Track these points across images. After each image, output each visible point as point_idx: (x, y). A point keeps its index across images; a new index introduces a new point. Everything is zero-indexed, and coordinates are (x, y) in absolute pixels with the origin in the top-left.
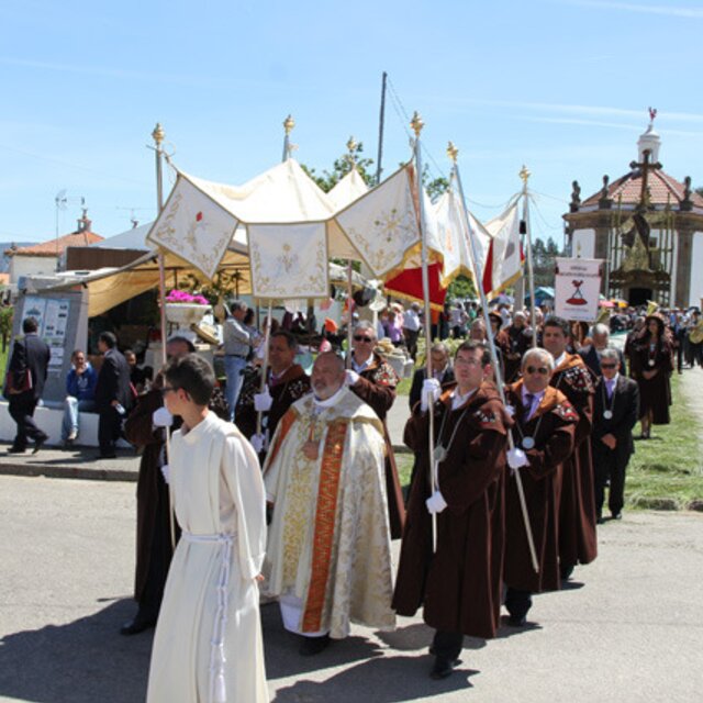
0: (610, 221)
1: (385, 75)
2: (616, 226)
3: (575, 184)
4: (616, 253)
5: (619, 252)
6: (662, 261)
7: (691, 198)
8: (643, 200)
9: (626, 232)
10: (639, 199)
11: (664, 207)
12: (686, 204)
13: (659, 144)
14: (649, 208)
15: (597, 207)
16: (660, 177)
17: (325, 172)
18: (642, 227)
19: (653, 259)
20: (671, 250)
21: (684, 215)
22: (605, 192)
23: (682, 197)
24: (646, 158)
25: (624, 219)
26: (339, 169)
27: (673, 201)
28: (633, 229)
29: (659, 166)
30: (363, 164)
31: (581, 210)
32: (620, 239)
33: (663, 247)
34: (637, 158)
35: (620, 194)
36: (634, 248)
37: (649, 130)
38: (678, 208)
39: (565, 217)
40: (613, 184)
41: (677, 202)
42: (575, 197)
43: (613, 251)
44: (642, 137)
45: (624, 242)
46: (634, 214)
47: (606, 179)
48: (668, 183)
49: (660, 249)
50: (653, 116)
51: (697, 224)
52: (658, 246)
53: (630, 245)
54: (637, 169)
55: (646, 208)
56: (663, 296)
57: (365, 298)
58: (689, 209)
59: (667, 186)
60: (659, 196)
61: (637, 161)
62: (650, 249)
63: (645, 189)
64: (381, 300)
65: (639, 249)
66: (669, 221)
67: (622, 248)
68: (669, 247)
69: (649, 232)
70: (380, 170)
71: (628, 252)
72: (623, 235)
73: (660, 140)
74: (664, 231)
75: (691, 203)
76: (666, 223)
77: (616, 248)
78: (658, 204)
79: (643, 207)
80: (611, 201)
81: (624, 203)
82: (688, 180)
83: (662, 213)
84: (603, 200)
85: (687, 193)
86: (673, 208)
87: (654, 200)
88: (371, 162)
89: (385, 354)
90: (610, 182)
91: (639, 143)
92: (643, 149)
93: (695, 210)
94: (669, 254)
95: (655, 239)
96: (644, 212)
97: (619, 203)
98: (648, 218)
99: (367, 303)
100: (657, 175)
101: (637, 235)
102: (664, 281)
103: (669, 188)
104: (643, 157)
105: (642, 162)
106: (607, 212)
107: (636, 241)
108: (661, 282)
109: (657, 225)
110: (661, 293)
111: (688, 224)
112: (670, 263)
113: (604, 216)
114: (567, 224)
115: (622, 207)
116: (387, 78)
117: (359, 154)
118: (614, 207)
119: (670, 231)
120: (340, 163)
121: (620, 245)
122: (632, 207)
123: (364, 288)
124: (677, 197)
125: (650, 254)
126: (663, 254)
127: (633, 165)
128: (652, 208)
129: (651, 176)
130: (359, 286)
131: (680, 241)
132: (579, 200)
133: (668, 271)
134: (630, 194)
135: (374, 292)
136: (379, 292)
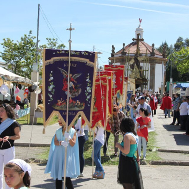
0: (126, 60)
1: (39, 5)
2: (128, 62)
3: (113, 46)
4: (128, 72)
5: (129, 71)
6: (145, 74)
7: (155, 51)
8: (137, 52)
9: (131, 64)
10: (136, 52)
11: (145, 55)
12: (153, 54)
13: (143, 31)
14: (139, 55)
15: (121, 55)
16: (143, 44)
17: (17, 41)
18: (137, 62)
19: (141, 74)
20: (148, 71)
21: (152, 58)
22: (123, 49)
23: (151, 51)
24: (138, 37)
25: (130, 59)
26: (23, 40)
27: (148, 52)
28: (134, 63)
29: (143, 40)
30: (32, 38)
31: (115, 56)
32: (129, 66)
33: (145, 69)
34: (135, 37)
35: (129, 50)
36: (134, 70)
37: (139, 27)
38: (150, 55)
39: (109, 58)
40: (127, 46)
41: (149, 53)
42: (113, 51)
43: (127, 71)
44: (136, 29)
45: (131, 67)
46: (134, 57)
47: (124, 44)
48: (146, 46)
49: (144, 70)
50: (140, 21)
51: (157, 61)
52: (143, 69)
53: (133, 69)
54: (135, 41)
55: (138, 55)
56: (145, 87)
57: (33, 89)
58: (154, 55)
59: (146, 47)
60: (143, 51)
61: (135, 38)
62: (140, 70)
63: (138, 48)
64: (39, 90)
65: (136, 70)
66: (147, 60)
67: (130, 70)
68: (147, 69)
69: (140, 64)
70: (38, 41)
71: (132, 71)
72: (130, 65)
73: (143, 30)
74: (145, 64)
75: (155, 53)
76: (145, 61)
77: (128, 70)
78: (143, 54)
79: (137, 55)
80: (126, 52)
81: (130, 53)
82: (153, 45)
83: (144, 57)
84: (123, 52)
85: (153, 49)
86: (148, 55)
87: (141, 52)
88: (35, 38)
89: (41, 110)
90: (125, 46)
91: (135, 31)
92: (137, 33)
93: (156, 56)
94: (147, 72)
95: (142, 66)
96: (138, 56)
97: (129, 53)
98: (139, 59)
99: (33, 91)
100: (142, 43)
101: (135, 65)
102: (146, 82)
103: (147, 48)
104: (137, 36)
105: (137, 38)
106: (124, 57)
107: (135, 67)
108: (144, 82)
109: (143, 61)
110: (144, 86)
111: (153, 61)
112: (147, 75)
113: (124, 58)
114: (110, 61)
115: (130, 55)
116: (40, 6)
117: (30, 34)
118: (127, 55)
119: (147, 64)
120: (23, 38)
121: (129, 69)
122: (134, 55)
123: (32, 85)
124: (150, 51)
125: (140, 72)
126: (145, 72)
127: (133, 39)
128: (141, 55)
129: (140, 43)
130: (30, 85)
131: (151, 67)
132: (114, 52)
133: (147, 78)
134: (133, 50)
135: (36, 86)
136: (38, 86)
